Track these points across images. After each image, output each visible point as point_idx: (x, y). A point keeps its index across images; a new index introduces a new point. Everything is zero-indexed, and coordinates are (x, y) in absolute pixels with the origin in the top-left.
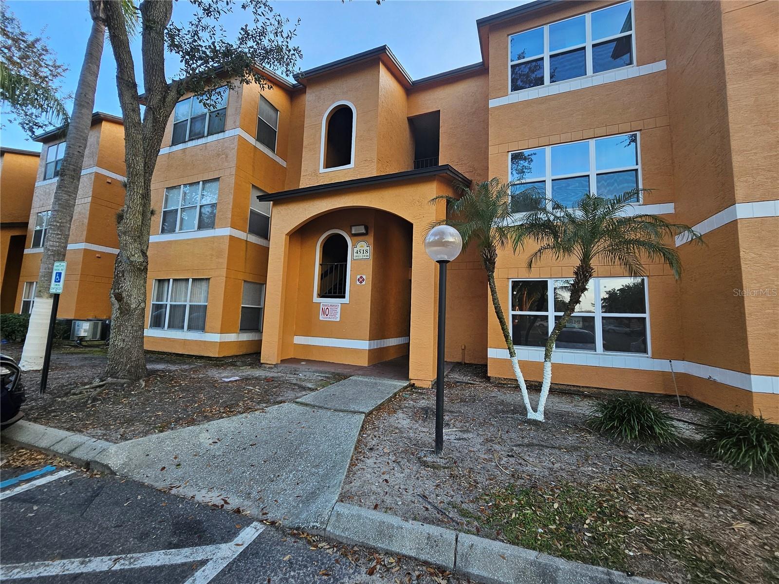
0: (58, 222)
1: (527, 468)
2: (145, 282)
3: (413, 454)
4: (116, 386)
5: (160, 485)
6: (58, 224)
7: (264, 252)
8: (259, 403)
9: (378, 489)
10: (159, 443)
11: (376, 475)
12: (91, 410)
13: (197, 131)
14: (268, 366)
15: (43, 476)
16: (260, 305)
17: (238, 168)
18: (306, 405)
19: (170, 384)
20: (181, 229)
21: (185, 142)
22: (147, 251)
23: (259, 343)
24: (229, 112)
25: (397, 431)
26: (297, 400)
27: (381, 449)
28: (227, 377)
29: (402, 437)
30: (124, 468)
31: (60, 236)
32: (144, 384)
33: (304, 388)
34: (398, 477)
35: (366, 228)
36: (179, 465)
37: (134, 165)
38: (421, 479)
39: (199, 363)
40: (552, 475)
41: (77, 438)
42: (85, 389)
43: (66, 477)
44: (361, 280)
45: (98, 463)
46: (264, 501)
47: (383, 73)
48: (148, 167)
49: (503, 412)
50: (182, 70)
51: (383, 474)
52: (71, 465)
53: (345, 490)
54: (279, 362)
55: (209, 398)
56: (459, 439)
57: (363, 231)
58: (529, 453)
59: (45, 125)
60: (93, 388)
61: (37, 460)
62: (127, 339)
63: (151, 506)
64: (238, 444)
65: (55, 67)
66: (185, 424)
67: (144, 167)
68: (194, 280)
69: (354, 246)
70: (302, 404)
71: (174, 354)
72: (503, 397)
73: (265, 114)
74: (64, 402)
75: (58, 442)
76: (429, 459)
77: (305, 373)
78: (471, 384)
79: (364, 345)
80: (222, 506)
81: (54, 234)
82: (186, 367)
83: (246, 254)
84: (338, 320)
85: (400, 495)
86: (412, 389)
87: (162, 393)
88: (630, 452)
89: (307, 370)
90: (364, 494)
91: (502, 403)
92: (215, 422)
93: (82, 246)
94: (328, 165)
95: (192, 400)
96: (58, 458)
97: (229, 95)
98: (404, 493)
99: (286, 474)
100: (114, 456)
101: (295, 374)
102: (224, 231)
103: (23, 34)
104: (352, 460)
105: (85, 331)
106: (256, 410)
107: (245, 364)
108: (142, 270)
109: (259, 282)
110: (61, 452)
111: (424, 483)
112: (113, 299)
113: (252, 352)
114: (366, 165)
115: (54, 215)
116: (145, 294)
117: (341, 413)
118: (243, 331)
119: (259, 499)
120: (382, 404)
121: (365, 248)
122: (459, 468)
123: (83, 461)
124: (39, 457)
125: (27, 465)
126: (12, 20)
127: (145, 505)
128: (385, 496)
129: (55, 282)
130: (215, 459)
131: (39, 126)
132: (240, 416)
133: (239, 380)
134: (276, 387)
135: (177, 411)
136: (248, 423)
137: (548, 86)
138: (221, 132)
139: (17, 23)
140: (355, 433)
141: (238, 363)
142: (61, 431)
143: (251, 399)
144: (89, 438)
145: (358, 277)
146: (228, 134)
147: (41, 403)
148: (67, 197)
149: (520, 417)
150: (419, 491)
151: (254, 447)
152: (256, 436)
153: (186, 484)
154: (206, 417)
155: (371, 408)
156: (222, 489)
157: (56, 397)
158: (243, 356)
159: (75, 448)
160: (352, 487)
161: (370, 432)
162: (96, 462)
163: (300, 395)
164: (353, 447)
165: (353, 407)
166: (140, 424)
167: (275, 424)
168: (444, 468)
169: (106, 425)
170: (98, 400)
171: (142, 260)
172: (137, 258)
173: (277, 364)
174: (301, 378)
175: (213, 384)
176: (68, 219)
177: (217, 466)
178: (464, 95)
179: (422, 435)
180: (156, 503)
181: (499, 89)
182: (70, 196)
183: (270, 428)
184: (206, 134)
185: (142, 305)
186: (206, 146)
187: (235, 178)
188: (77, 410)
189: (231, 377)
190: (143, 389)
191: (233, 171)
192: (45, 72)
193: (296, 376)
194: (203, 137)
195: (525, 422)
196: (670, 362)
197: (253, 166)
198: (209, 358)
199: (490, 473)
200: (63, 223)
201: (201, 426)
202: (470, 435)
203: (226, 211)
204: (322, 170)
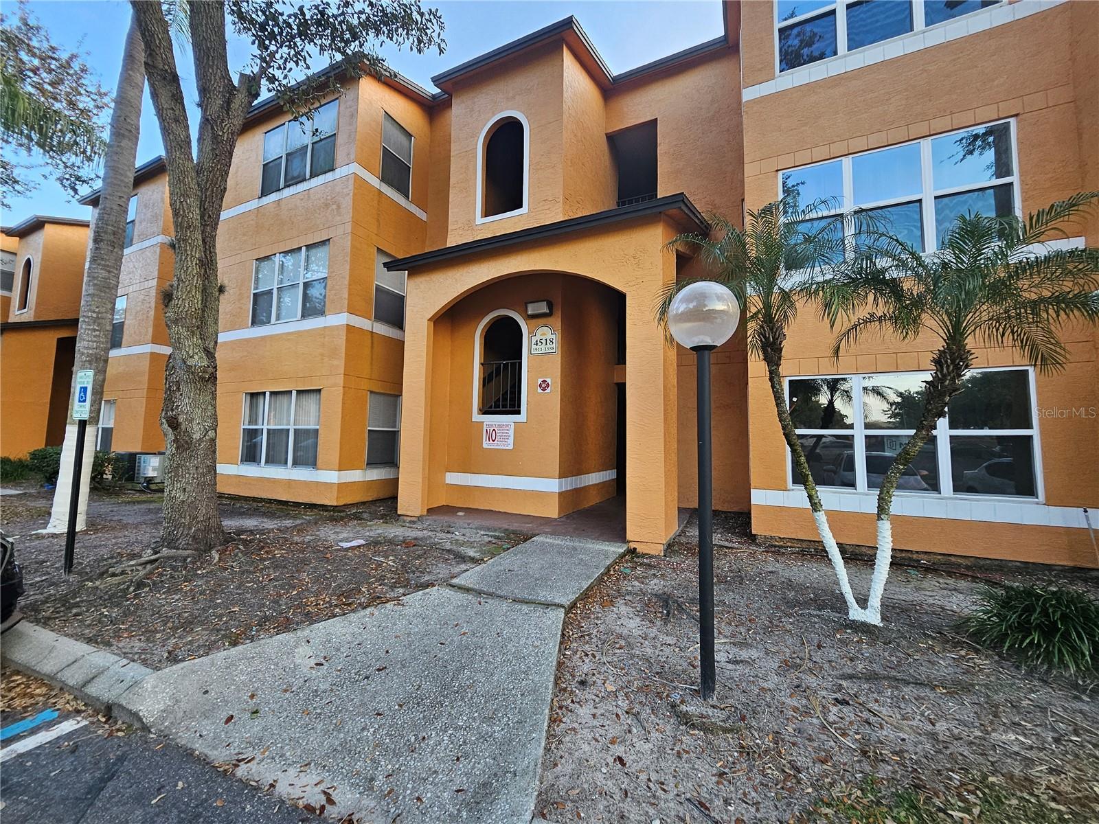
0: (94, 312)
1: (885, 733)
2: (214, 399)
3: (659, 695)
4: (175, 561)
5: (219, 756)
6: (95, 315)
7: (398, 347)
8: (392, 587)
9: (610, 783)
10: (227, 668)
11: (599, 746)
12: (131, 604)
13: (296, 174)
14: (409, 519)
15: (34, 731)
16: (395, 427)
17: (355, 223)
18: (467, 590)
19: (258, 555)
20: (278, 318)
21: (280, 190)
22: (215, 349)
23: (395, 481)
24: (340, 140)
25: (623, 643)
26: (454, 581)
27: (600, 682)
28: (347, 540)
29: (632, 656)
30: (165, 719)
31: (97, 333)
32: (217, 557)
33: (463, 559)
34: (640, 752)
35: (550, 305)
36: (256, 712)
37: (184, 211)
38: (685, 756)
39: (309, 516)
40: (940, 752)
41: (99, 658)
42: (129, 566)
43: (69, 736)
44: (544, 386)
45: (124, 708)
46: (397, 798)
47: (569, 63)
48: (210, 216)
49: (797, 603)
50: (255, 56)
51: (613, 742)
52: (83, 708)
53: (546, 785)
54: (425, 513)
55: (316, 580)
56: (736, 662)
57: (546, 310)
58: (875, 695)
59: (92, 179)
60: (141, 565)
61: (32, 696)
62: (189, 488)
63: (197, 806)
64: (358, 666)
65: (100, 95)
66: (274, 628)
67: (202, 217)
68: (299, 392)
69: (532, 334)
70: (461, 588)
71: (275, 500)
72: (787, 573)
73: (392, 141)
74: (97, 588)
75: (68, 666)
76: (692, 708)
77: (464, 531)
78: (727, 547)
79: (552, 485)
80: (323, 808)
81: (89, 329)
82: (288, 523)
83: (372, 352)
84: (511, 447)
85: (653, 801)
86: (632, 558)
87: (243, 573)
88: (1076, 698)
89: (466, 526)
90: (583, 797)
91: (790, 585)
92: (320, 625)
93: (148, 348)
94: (487, 213)
95: (289, 584)
96: (66, 695)
97: (339, 113)
98: (660, 793)
99: (437, 734)
100: (149, 697)
101: (448, 532)
102: (338, 319)
103: (53, 49)
104: (551, 709)
105: (154, 469)
106: (388, 601)
107: (374, 516)
108: (209, 379)
109: (392, 393)
110: (71, 684)
111: (693, 768)
112: (166, 426)
113: (386, 496)
114: (546, 207)
115: (87, 302)
116: (214, 417)
117: (524, 607)
118: (373, 466)
119: (389, 793)
120: (590, 588)
121: (549, 336)
122: (753, 732)
123: (102, 703)
124: (38, 691)
125: (15, 708)
126: (38, 29)
127: (188, 805)
128: (624, 801)
129: (80, 401)
130: (318, 699)
131: (83, 181)
132: (362, 613)
133: (363, 545)
134: (419, 557)
135: (264, 605)
136: (374, 626)
137: (845, 56)
138: (330, 171)
139: (45, 34)
140: (553, 647)
141: (365, 516)
142: (79, 643)
143: (381, 579)
144: (117, 658)
145: (540, 381)
146: (340, 172)
147: (62, 589)
148: (105, 274)
149: (834, 616)
150: (687, 788)
151: (383, 673)
152: (387, 652)
153: (263, 753)
154: (307, 615)
155: (573, 597)
156: (324, 767)
157: (84, 581)
158: (373, 502)
159: (93, 678)
160: (557, 777)
161: (575, 645)
162: (120, 706)
163: (456, 570)
164: (552, 679)
165: (543, 595)
166: (203, 629)
167: (418, 627)
168: (725, 730)
169: (150, 631)
170: (145, 585)
171: (205, 363)
172: (198, 361)
173: (421, 516)
174: (457, 540)
175: (323, 552)
176: (109, 306)
177: (320, 714)
178: (694, 91)
179: (667, 650)
180: (206, 800)
181: (760, 70)
182: (109, 272)
183: (409, 634)
184: (308, 177)
185: (211, 434)
186: (308, 194)
187: (352, 240)
188: (112, 603)
189: (354, 539)
190: (215, 565)
191: (349, 228)
192: (84, 102)
193: (449, 536)
194: (304, 180)
195: (846, 626)
196: (1086, 511)
197: (378, 221)
198: (324, 507)
199: (816, 744)
200: (102, 313)
201: (299, 633)
202: (754, 654)
203: (341, 290)
204: (480, 220)
